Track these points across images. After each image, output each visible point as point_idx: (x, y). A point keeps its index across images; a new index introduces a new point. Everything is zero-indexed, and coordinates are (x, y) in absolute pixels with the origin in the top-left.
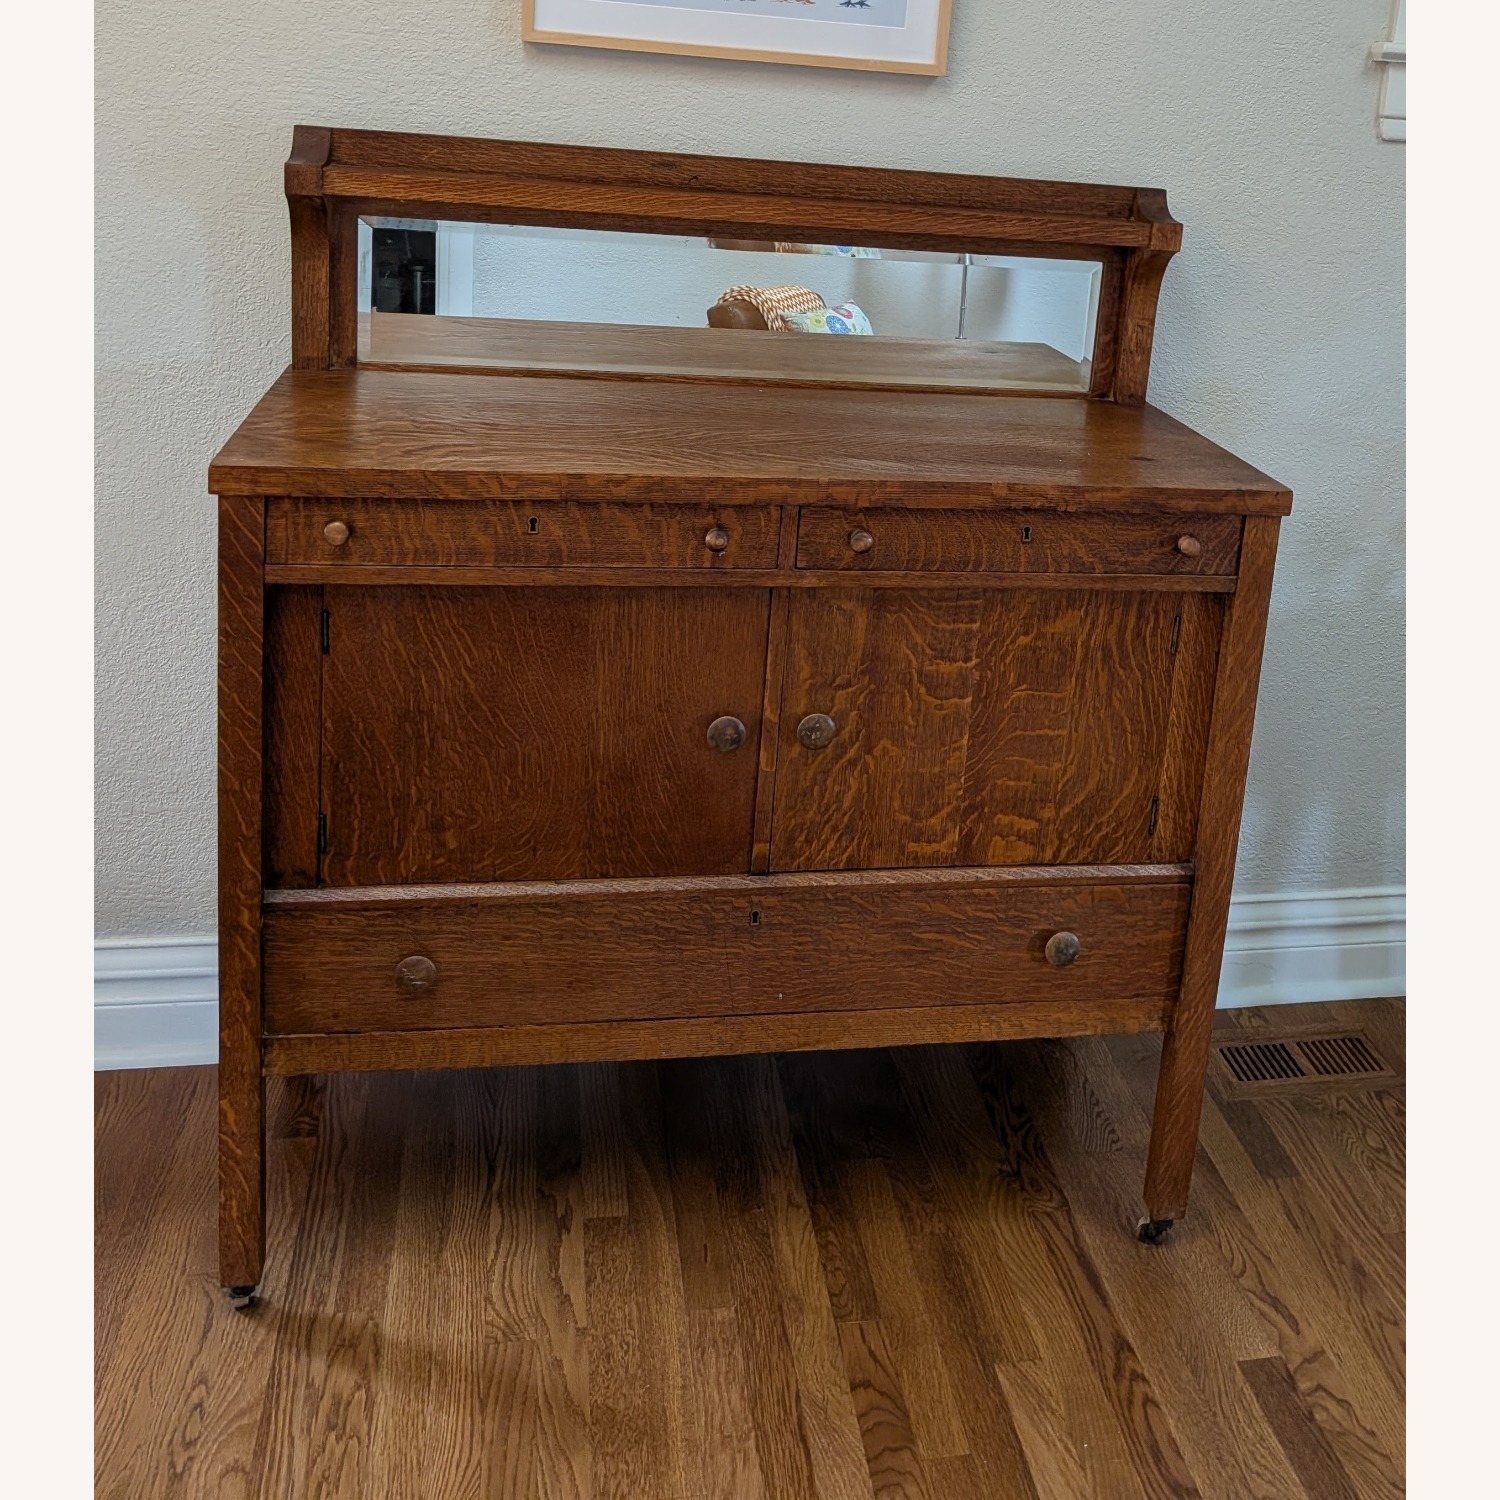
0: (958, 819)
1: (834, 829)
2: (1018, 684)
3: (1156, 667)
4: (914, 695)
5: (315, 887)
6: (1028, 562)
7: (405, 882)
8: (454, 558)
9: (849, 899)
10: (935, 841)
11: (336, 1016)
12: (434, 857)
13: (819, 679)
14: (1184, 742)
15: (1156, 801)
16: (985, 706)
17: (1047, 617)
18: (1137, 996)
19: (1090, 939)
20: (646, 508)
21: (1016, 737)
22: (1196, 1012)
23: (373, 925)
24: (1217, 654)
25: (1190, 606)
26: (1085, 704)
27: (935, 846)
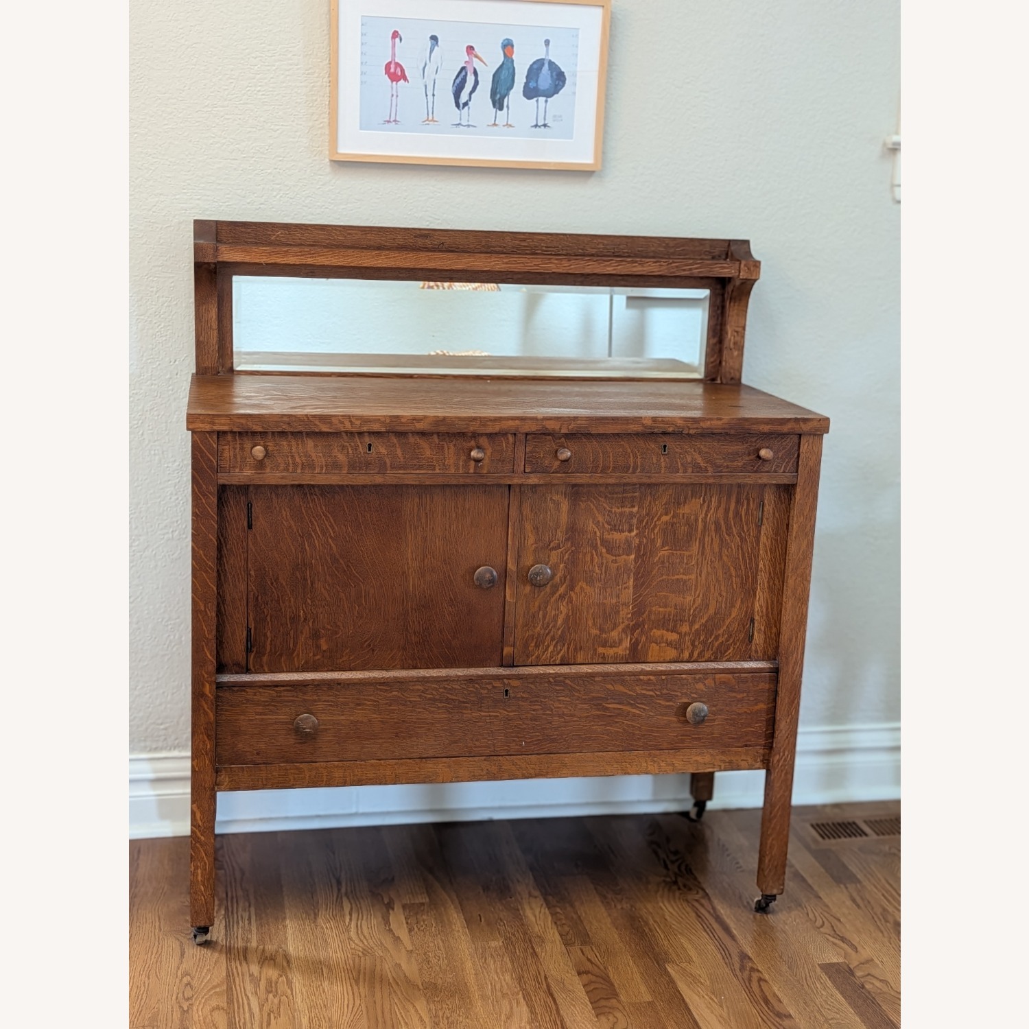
0: (628, 632)
1: (553, 639)
2: (663, 546)
3: (749, 535)
4: (599, 553)
5: (245, 673)
6: (666, 467)
7: (297, 671)
8: (324, 468)
9: (564, 682)
10: (615, 647)
11: (258, 754)
12: (314, 655)
13: (540, 544)
14: (768, 582)
15: (752, 621)
16: (643, 560)
17: (679, 504)
18: (746, 746)
19: (714, 709)
20: (435, 436)
21: (663, 580)
22: (784, 755)
23: (280, 696)
24: (788, 525)
25: (769, 494)
26: (705, 559)
27: (615, 650)
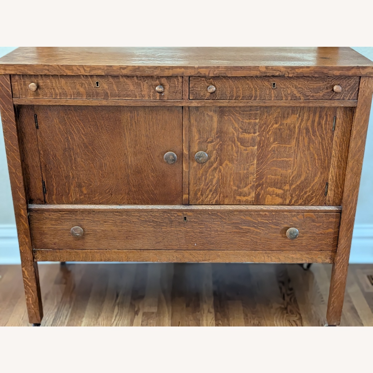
0: (254, 188)
1: (211, 191)
2: (274, 142)
3: (327, 136)
4: (236, 146)
5: (44, 204)
6: (275, 96)
7: (72, 203)
8: (73, 96)
9: (217, 214)
10: (246, 196)
11: (55, 244)
12: (80, 196)
13: (202, 140)
14: (338, 163)
15: (327, 184)
16: (262, 150)
17: (284, 117)
18: (321, 250)
19: (303, 231)
20: (135, 78)
21: (274, 161)
22: (342, 257)
23: (63, 217)
24: (351, 131)
25: (340, 113)
26: (300, 149)
27: (246, 198)
